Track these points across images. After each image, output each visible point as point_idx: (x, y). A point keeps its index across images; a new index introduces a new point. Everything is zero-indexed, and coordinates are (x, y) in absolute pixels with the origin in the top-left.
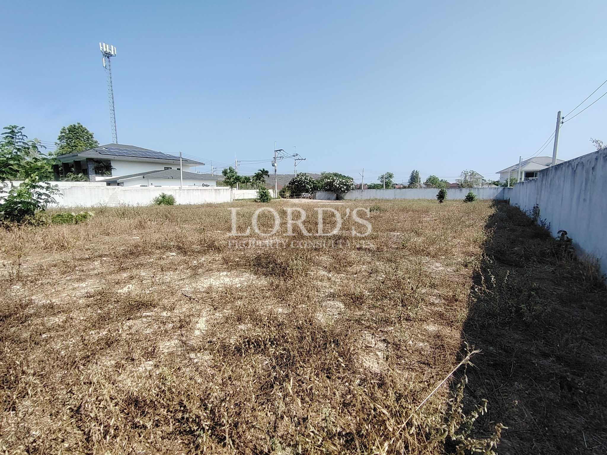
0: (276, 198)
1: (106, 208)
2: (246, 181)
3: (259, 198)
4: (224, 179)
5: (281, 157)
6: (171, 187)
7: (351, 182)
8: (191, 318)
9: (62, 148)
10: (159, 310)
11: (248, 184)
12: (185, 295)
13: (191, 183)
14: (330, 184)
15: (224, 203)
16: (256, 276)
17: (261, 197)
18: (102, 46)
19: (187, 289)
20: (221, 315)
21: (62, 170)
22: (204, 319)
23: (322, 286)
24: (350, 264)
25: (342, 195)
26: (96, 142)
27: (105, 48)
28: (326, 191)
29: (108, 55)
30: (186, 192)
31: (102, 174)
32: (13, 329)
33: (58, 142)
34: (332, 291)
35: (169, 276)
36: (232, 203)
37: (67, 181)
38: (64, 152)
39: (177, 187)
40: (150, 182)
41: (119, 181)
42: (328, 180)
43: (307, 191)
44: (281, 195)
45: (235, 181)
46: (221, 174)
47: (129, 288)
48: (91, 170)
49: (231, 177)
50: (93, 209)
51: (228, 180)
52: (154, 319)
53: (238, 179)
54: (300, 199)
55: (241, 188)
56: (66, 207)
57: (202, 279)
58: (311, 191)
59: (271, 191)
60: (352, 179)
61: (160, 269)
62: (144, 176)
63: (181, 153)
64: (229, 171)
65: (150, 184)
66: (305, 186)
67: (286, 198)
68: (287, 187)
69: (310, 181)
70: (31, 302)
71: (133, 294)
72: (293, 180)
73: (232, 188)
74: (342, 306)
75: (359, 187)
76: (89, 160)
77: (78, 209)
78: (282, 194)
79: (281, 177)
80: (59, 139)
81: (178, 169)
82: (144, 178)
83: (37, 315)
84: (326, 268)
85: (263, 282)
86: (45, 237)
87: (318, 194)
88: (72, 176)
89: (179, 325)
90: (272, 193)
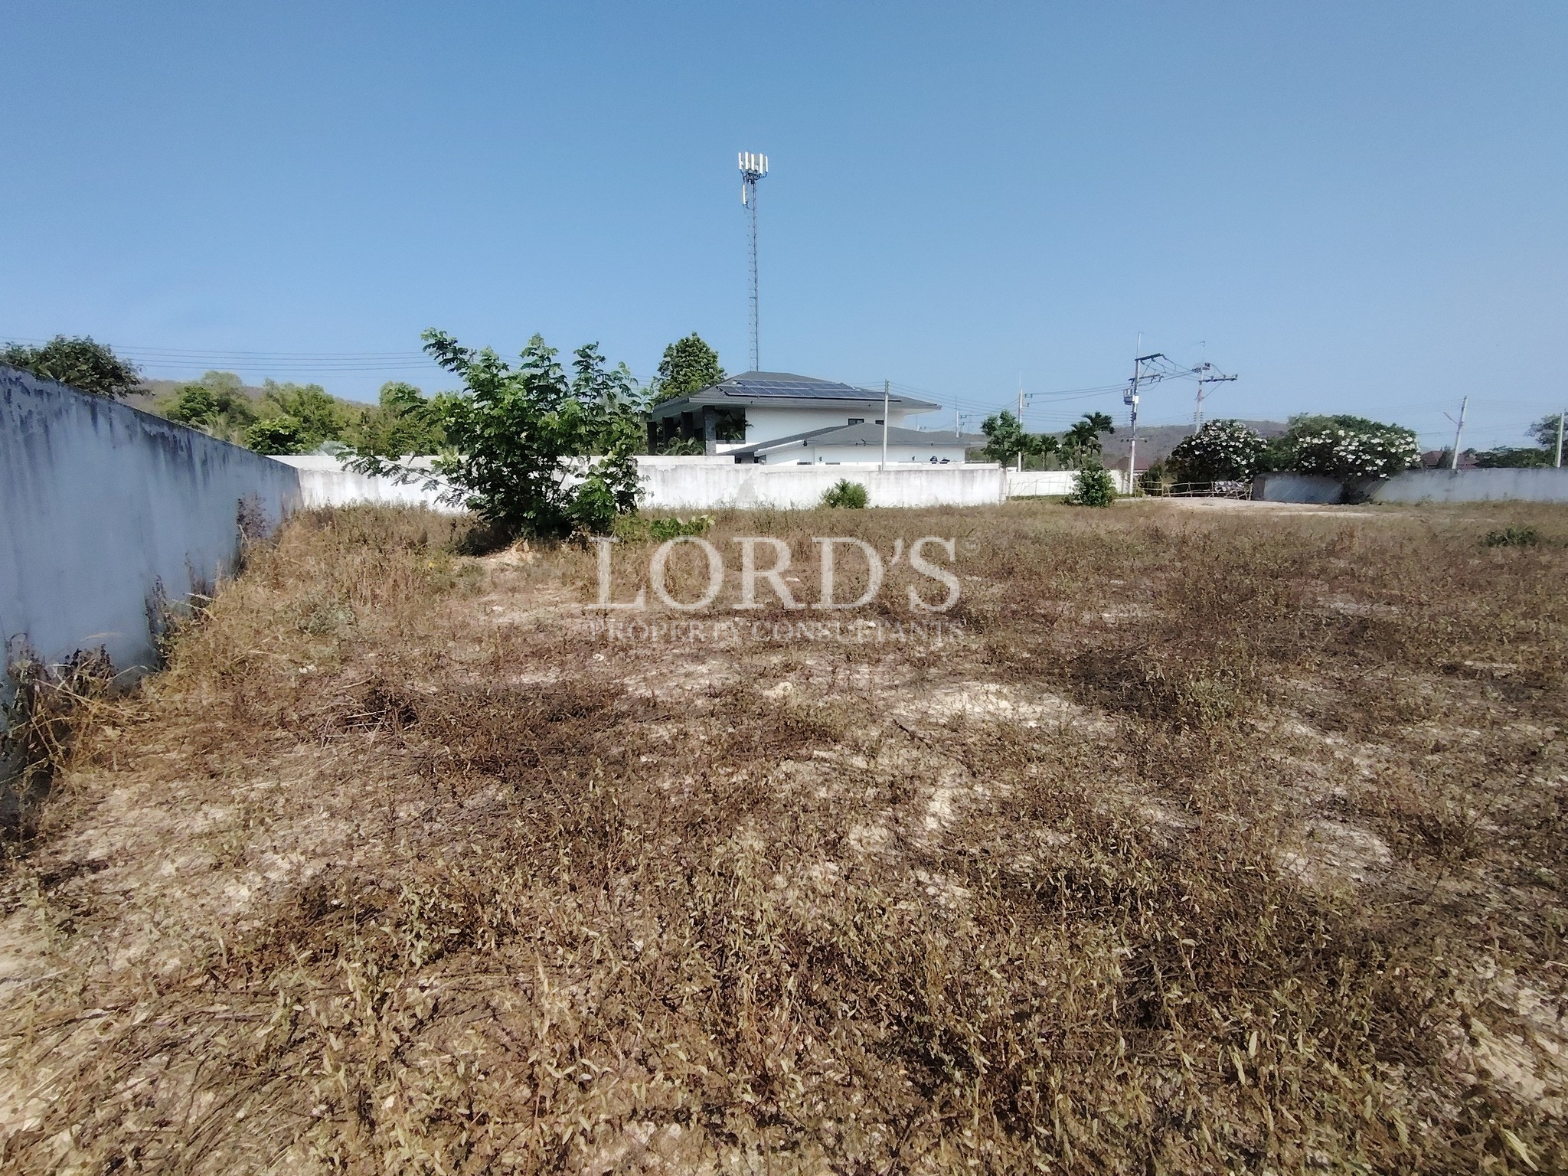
0: (1128, 495)
1: (733, 510)
2: (1044, 447)
3: (1078, 493)
4: (985, 444)
5: (1153, 377)
6: (862, 464)
7: (1408, 444)
8: (917, 783)
9: (663, 387)
10: (847, 751)
11: (1051, 454)
12: (901, 727)
13: (907, 453)
14: (1323, 453)
15: (984, 505)
16: (1081, 707)
17: (1086, 493)
18: (743, 160)
19: (902, 710)
20: (988, 793)
21: (661, 432)
22: (948, 793)
23: (1299, 772)
24: (1407, 716)
25: (1366, 488)
26: (721, 371)
27: (748, 161)
28: (1302, 474)
29: (752, 177)
30: (892, 477)
31: (728, 440)
32: (598, 735)
33: (658, 375)
34: (1339, 791)
35: (863, 674)
36: (1003, 507)
37: (669, 454)
38: (667, 396)
39: (873, 465)
40: (818, 453)
41: (758, 453)
42: (1315, 441)
43: (1234, 474)
44: (1144, 486)
45: (1015, 449)
46: (979, 431)
47: (785, 689)
48: (710, 430)
49: (1004, 437)
50: (711, 512)
51: (997, 446)
52: (835, 769)
53: (1023, 443)
54: (1207, 499)
55: (1027, 467)
56: (666, 508)
57: (937, 692)
58: (1248, 476)
59: (1115, 475)
60: (1412, 435)
61: (843, 656)
62: (808, 440)
63: (887, 383)
64: (999, 422)
65: (817, 458)
66: (1227, 459)
67: (1159, 494)
68: (1167, 462)
69: (1246, 444)
70: (622, 690)
71: (794, 703)
72: (1189, 444)
73: (1004, 466)
74: (1380, 849)
75: (1440, 462)
76: (709, 409)
77: (686, 512)
78: (1148, 483)
79: (1149, 436)
80: (660, 370)
81: (877, 422)
82: (805, 444)
83: (631, 714)
84: (1312, 715)
85: (1101, 725)
86: (639, 565)
87: (1271, 485)
88: (679, 445)
89: (888, 795)
90: (1119, 481)
